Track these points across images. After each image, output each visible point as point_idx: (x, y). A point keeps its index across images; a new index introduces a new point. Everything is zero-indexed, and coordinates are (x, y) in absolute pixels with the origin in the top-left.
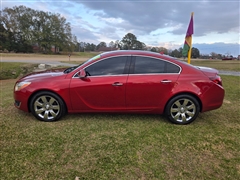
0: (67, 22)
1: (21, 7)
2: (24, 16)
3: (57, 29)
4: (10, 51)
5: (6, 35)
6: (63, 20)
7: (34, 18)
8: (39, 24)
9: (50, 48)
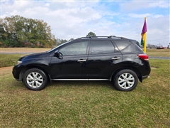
0: (48, 26)
1: (17, 16)
2: (19, 22)
3: (42, 30)
4: (8, 47)
5: (6, 35)
6: (46, 24)
7: (25, 23)
8: (29, 27)
9: (36, 44)
